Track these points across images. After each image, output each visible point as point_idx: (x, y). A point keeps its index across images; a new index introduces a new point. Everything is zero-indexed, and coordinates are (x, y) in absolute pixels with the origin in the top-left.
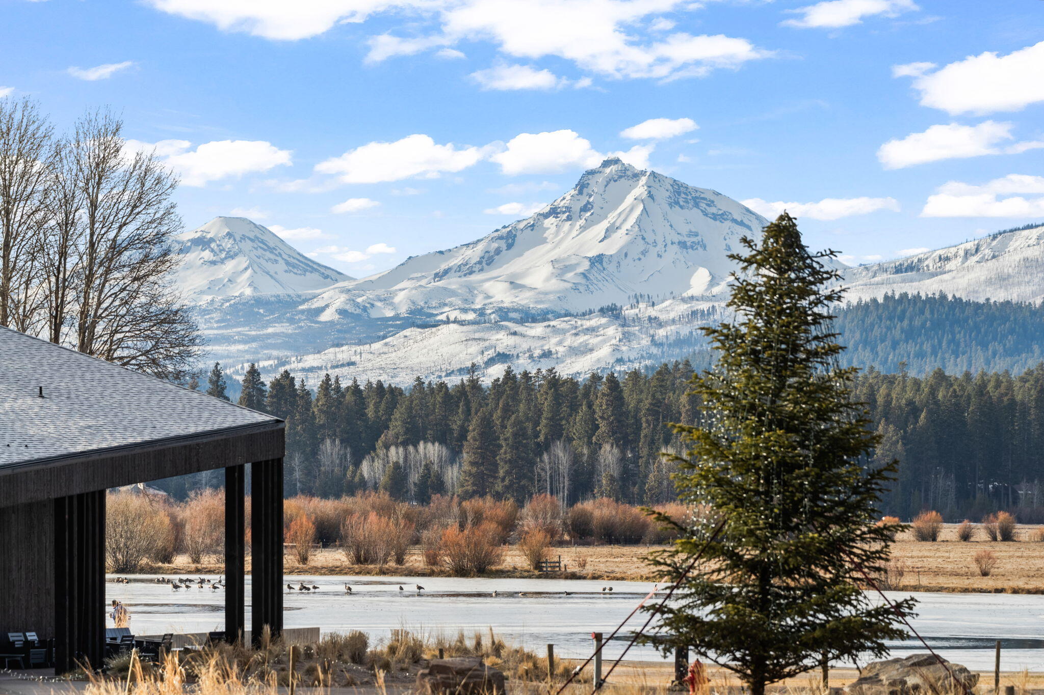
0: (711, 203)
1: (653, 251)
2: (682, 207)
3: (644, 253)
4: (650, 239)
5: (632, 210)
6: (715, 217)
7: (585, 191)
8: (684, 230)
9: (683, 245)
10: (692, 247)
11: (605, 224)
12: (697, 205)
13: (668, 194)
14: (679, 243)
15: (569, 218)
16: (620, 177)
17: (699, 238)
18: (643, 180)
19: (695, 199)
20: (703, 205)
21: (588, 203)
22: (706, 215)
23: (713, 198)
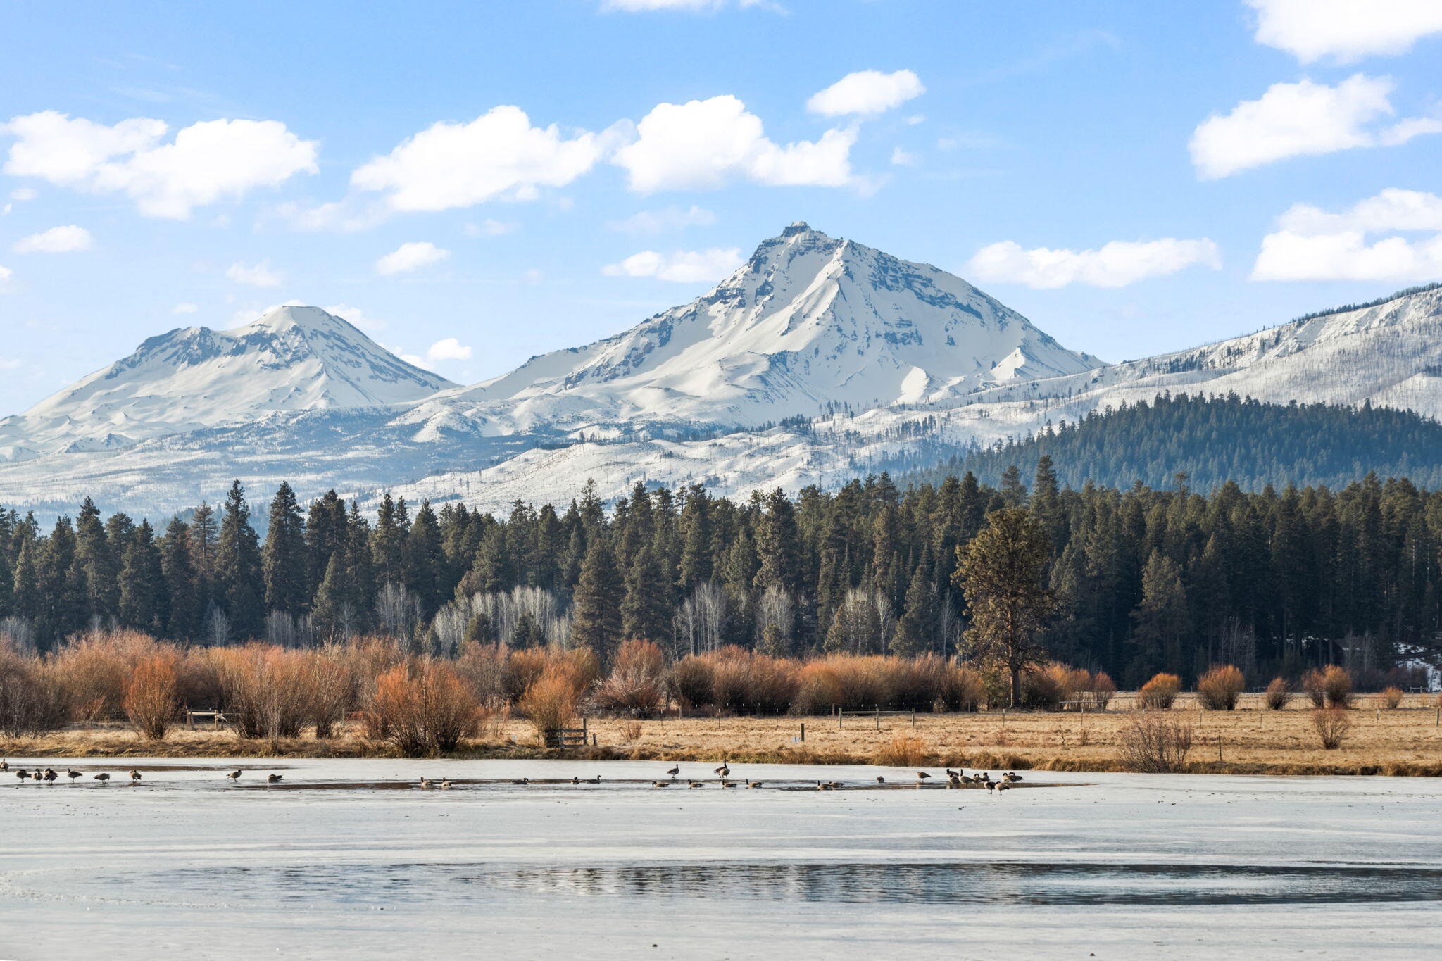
0: (928, 283)
1: (853, 347)
2: (889, 288)
3: (840, 349)
4: (848, 328)
5: (824, 292)
6: (933, 301)
7: (762, 267)
8: (893, 317)
9: (891, 338)
10: (903, 341)
11: (788, 311)
12: (909, 285)
13: (872, 270)
14: (887, 335)
15: (741, 304)
16: (808, 249)
17: (913, 329)
18: (839, 252)
19: (906, 277)
20: (917, 285)
21: (767, 283)
22: (921, 297)
23: (930, 275)
